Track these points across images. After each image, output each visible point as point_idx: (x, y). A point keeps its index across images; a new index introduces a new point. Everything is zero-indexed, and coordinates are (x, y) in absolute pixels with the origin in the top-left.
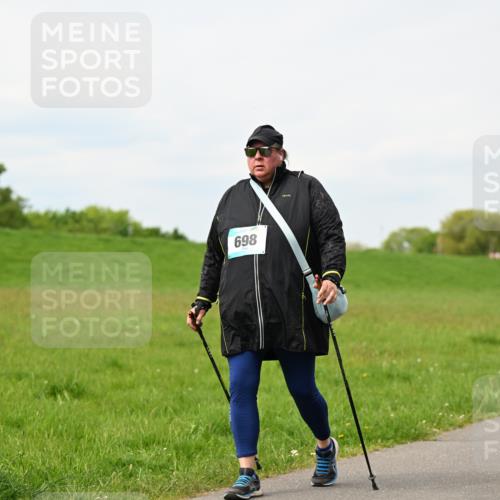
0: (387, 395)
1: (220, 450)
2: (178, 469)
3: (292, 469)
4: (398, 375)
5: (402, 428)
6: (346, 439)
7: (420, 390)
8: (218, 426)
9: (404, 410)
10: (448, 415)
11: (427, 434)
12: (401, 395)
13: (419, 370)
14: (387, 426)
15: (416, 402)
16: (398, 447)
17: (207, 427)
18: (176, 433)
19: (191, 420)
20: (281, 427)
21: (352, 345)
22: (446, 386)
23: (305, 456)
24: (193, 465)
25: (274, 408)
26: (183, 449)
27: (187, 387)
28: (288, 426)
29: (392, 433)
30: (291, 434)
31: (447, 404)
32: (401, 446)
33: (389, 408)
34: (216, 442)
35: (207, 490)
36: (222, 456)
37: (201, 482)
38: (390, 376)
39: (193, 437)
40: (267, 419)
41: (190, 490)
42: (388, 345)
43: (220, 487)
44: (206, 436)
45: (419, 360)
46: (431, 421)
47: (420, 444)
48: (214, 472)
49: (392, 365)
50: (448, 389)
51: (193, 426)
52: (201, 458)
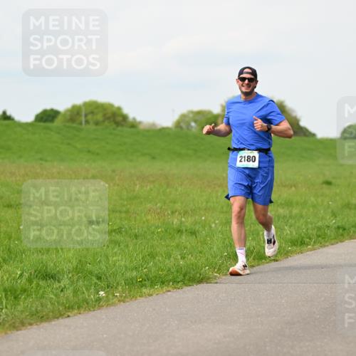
0: (178, 246)
1: (41, 292)
2: (6, 307)
3: (100, 307)
4: (186, 230)
5: (190, 273)
6: (144, 282)
7: (204, 242)
8: (40, 272)
9: (191, 259)
10: (227, 262)
11: (209, 278)
12: (189, 247)
13: (204, 227)
14: (177, 272)
15: (200, 252)
16: (186, 289)
17: (31, 274)
18: (5, 278)
19: (17, 268)
20: (91, 273)
21: (149, 205)
22: (225, 239)
23: (111, 297)
24: (19, 304)
25: (85, 257)
26: (10, 291)
27: (14, 241)
28: (96, 272)
29: (181, 277)
30: (99, 278)
31: (226, 254)
32: (189, 288)
33: (179, 257)
34: (38, 285)
35: (31, 324)
36: (42, 297)
37: (26, 318)
38: (179, 231)
39: (19, 281)
40: (80, 266)
41: (17, 325)
42: (178, 206)
43: (42, 322)
44: (30, 281)
45: (203, 218)
46: (212, 267)
47: (204, 286)
48: (36, 309)
49: (181, 222)
50: (227, 242)
51: (19, 273)
52: (25, 299)
